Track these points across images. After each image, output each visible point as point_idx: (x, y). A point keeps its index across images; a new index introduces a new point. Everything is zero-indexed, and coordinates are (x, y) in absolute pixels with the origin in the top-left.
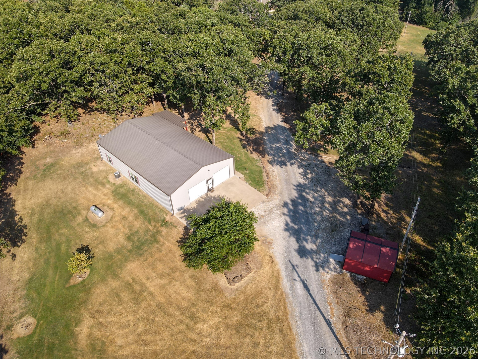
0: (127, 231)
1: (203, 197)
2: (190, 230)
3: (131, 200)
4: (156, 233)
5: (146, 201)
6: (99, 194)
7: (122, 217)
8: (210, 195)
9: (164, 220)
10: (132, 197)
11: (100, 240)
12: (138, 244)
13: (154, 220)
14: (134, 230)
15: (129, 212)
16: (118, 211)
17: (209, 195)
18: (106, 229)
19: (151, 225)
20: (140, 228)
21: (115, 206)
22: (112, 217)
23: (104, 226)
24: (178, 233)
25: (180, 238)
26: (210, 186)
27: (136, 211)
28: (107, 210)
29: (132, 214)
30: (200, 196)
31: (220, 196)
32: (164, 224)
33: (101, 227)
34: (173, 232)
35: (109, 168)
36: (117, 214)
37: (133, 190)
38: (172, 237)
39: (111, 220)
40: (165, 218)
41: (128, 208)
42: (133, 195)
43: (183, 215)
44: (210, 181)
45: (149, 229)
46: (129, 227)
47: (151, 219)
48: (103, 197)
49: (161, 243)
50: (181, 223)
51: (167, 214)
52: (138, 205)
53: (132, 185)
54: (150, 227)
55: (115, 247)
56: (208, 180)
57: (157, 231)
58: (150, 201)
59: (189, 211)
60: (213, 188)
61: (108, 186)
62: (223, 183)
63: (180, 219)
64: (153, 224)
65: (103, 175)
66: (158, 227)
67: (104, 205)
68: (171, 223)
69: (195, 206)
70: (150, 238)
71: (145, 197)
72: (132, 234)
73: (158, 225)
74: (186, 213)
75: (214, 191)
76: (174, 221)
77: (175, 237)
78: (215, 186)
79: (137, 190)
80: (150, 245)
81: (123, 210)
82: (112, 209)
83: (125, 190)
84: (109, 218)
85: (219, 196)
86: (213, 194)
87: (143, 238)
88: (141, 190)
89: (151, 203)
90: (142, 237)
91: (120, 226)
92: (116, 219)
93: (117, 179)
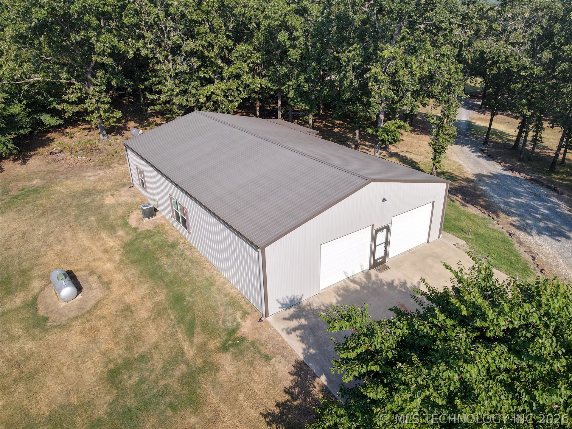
0: (118, 352)
1: (357, 279)
2: (315, 376)
3: (160, 267)
4: (202, 369)
5: (195, 272)
6: (94, 248)
7: (121, 306)
8: (377, 276)
9: (234, 331)
10: (164, 261)
11: (31, 365)
12: (131, 402)
13: (204, 325)
14: (140, 349)
15: (143, 298)
16: (117, 291)
17: (373, 278)
18: (65, 334)
19: (192, 342)
20: (156, 346)
21: (118, 277)
22: (97, 304)
23: (64, 327)
24: (274, 383)
25: (278, 405)
26: (380, 253)
27: (162, 296)
28: (94, 285)
29: (149, 304)
30: (350, 275)
31: (409, 285)
32: (232, 345)
33: (55, 327)
34: (256, 377)
35: (138, 200)
36: (112, 297)
37: (173, 246)
38: (251, 396)
39: (90, 312)
40: (238, 326)
41: (147, 285)
42: (169, 255)
43: (294, 323)
44: (381, 237)
45: (183, 353)
46: (127, 338)
47: (198, 322)
48: (99, 254)
49: (207, 413)
50: (286, 346)
51: (245, 314)
52: (172, 282)
53: (175, 234)
54: (186, 346)
55: (59, 400)
56: (378, 231)
57: (205, 362)
58: (207, 274)
59: (315, 312)
60: (384, 258)
61: (120, 233)
62: (411, 252)
63: (284, 335)
64: (198, 339)
65: (121, 211)
66: (211, 351)
67: (91, 273)
68: (253, 343)
69: (334, 301)
70: (176, 386)
71: (196, 262)
72: (127, 364)
73: (213, 344)
74: (306, 317)
75: (387, 268)
76: (264, 339)
77: (262, 395)
78: (391, 254)
79: (181, 247)
80: (170, 413)
81: (133, 288)
82: (107, 285)
83: (155, 243)
84: (88, 307)
85: (405, 283)
86: (385, 276)
87: (156, 382)
88: (191, 247)
89: (207, 279)
90: (153, 377)
91: (105, 332)
92: (105, 311)
93: (145, 221)
